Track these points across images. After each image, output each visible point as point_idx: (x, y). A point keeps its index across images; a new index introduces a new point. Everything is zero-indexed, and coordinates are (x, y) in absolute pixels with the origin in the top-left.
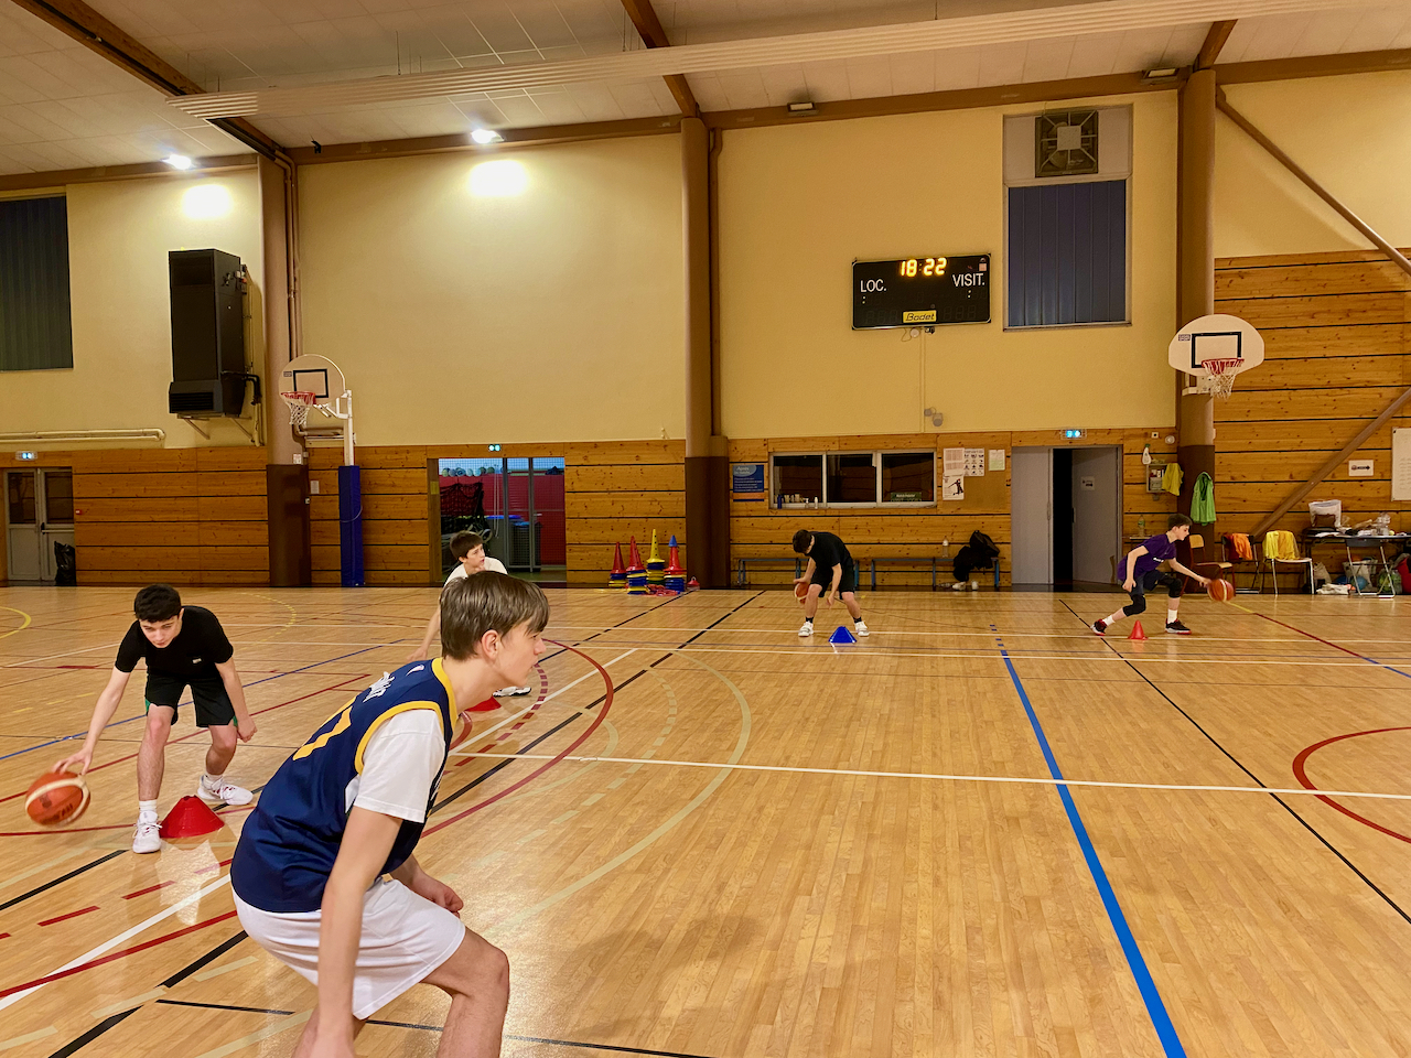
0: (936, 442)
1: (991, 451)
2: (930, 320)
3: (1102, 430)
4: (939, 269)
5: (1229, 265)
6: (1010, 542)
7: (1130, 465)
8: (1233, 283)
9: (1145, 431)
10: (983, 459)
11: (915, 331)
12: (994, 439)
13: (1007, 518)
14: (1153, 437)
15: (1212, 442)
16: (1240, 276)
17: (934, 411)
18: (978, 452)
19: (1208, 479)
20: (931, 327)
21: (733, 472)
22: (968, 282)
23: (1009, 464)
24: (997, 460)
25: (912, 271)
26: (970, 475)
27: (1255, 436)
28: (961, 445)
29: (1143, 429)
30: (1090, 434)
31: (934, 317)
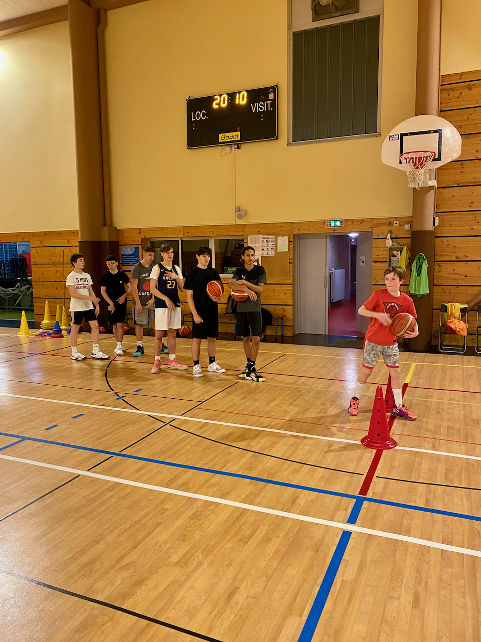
0: (243, 231)
1: (279, 238)
3: (356, 220)
4: (242, 100)
5: (460, 79)
6: (292, 304)
7: (377, 247)
8: (463, 94)
9: (389, 220)
10: (274, 244)
11: (228, 148)
12: (281, 228)
13: (290, 287)
14: (395, 225)
15: (431, 228)
16: (468, 88)
17: (241, 209)
18: (271, 238)
19: (423, 258)
20: (238, 145)
21: (121, 252)
22: (261, 109)
23: (291, 247)
24: (283, 244)
25: (224, 103)
26: (265, 255)
27: (477, 223)
28: (259, 233)
29: (387, 219)
30: (347, 223)
31: (239, 137)
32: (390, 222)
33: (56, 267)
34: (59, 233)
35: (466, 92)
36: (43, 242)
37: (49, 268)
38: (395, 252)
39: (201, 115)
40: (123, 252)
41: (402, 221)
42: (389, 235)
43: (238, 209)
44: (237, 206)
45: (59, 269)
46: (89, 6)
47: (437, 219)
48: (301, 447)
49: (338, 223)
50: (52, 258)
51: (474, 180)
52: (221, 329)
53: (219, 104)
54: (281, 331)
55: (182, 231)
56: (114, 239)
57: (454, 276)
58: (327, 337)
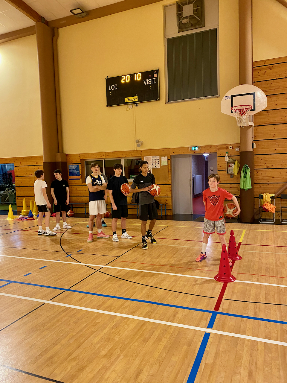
0: (141, 154)
1: (162, 157)
2: (136, 101)
3: (207, 146)
4: (138, 78)
5: (265, 64)
6: (171, 196)
7: (220, 162)
8: (266, 72)
9: (227, 146)
10: (159, 161)
11: (131, 106)
12: (164, 152)
13: (169, 186)
14: (230, 148)
15: (252, 150)
16: (270, 69)
17: (139, 141)
18: (157, 158)
19: (248, 168)
20: (136, 104)
21: (69, 168)
22: (150, 83)
23: (169, 163)
24: (165, 161)
25: (128, 80)
26: (154, 168)
27: (278, 146)
28: (150, 155)
29: (225, 145)
30: (202, 148)
31: (137, 99)
32: (227, 147)
33: (30, 178)
34: (31, 157)
35: (268, 71)
36: (22, 163)
37: (26, 178)
38: (231, 165)
39: (114, 87)
40: (70, 168)
41: (234, 146)
42: (227, 154)
43: (137, 141)
44: (137, 139)
45: (31, 179)
46: (48, 26)
47: (255, 144)
48: (178, 283)
49: (197, 148)
50: (27, 173)
51: (275, 121)
52: (129, 212)
53: (125, 80)
54: (165, 213)
55: (105, 155)
56: (65, 161)
57: (267, 178)
58: (192, 215)
